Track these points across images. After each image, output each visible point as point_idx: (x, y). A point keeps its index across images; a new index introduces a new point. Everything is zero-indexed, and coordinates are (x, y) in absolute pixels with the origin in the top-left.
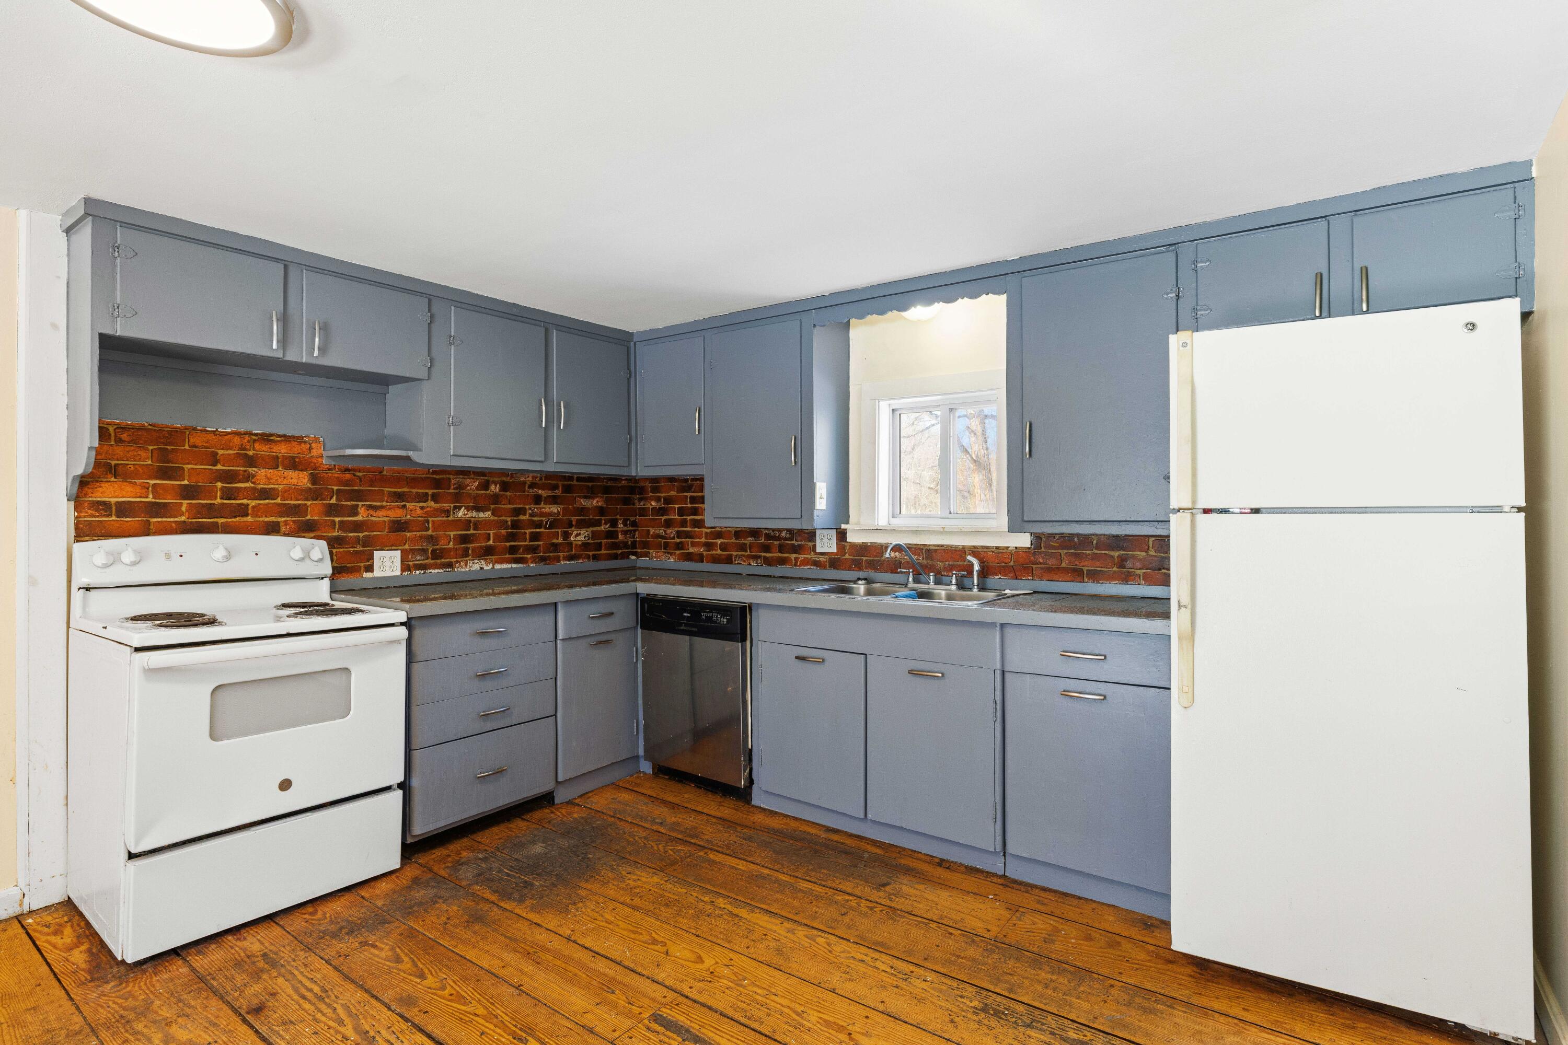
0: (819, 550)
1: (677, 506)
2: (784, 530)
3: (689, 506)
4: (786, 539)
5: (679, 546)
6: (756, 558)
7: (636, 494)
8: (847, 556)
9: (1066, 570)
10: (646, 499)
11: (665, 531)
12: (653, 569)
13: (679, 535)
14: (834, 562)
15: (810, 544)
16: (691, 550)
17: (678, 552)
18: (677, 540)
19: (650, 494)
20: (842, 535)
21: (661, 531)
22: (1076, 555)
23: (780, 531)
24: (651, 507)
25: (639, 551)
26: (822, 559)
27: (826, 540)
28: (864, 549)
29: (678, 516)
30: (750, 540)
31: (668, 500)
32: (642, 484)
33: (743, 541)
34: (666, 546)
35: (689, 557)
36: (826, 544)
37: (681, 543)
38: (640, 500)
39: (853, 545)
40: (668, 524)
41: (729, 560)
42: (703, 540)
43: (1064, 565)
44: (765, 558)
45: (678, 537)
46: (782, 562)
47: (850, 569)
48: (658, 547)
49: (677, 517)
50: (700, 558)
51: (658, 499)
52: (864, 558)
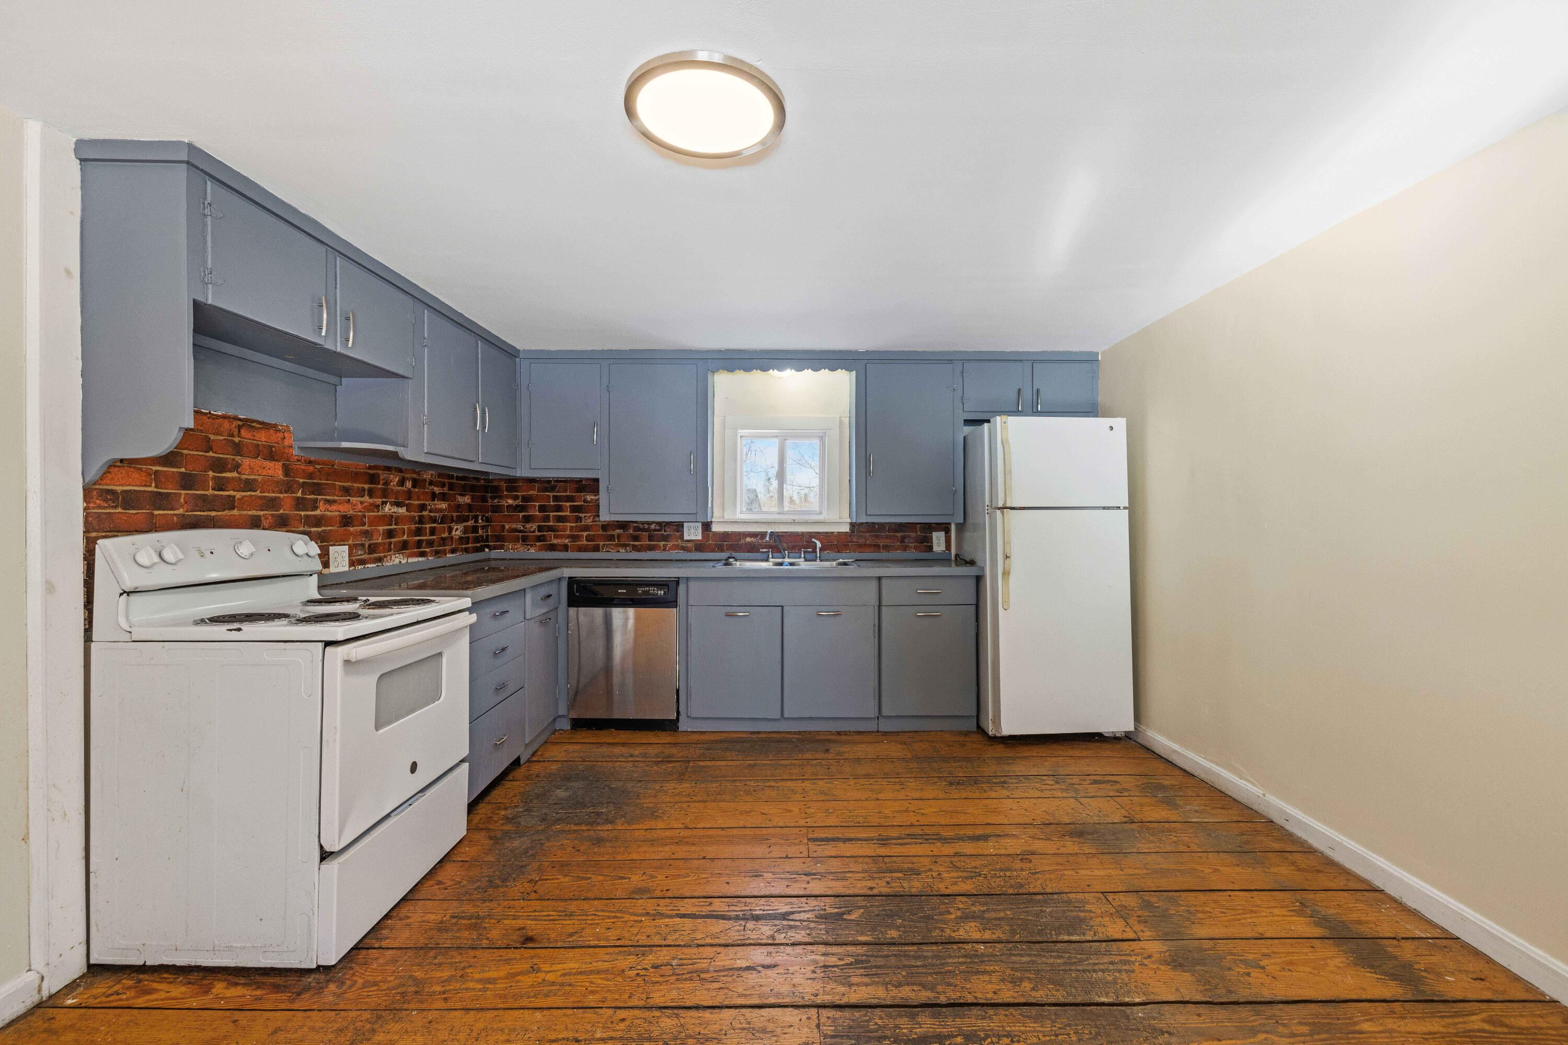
0: (686, 537)
1: (537, 504)
2: (653, 522)
3: (552, 503)
4: (655, 530)
5: (539, 539)
6: (625, 546)
7: (487, 493)
8: (710, 542)
9: (870, 546)
10: (501, 497)
11: (523, 526)
12: (510, 559)
13: (540, 529)
14: (699, 547)
15: (678, 534)
16: (555, 541)
17: (538, 544)
18: (537, 533)
19: (505, 493)
20: (707, 526)
21: (519, 526)
22: (877, 536)
23: (649, 523)
24: (506, 504)
25: (491, 544)
26: (689, 545)
27: (692, 531)
28: (726, 536)
29: (539, 512)
30: (618, 531)
31: (526, 499)
32: (496, 484)
33: (611, 533)
34: (525, 539)
35: (552, 548)
36: (693, 533)
37: (541, 536)
38: (493, 498)
39: (715, 534)
40: (528, 519)
41: (596, 549)
42: (568, 532)
43: (868, 542)
44: (633, 545)
45: (539, 531)
46: (651, 548)
47: (713, 551)
48: (516, 540)
49: (537, 513)
50: (565, 548)
51: (515, 498)
52: (725, 543)
